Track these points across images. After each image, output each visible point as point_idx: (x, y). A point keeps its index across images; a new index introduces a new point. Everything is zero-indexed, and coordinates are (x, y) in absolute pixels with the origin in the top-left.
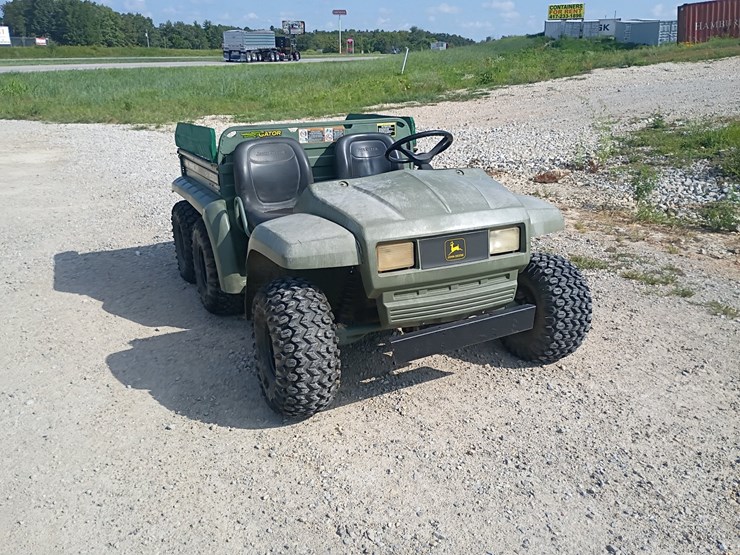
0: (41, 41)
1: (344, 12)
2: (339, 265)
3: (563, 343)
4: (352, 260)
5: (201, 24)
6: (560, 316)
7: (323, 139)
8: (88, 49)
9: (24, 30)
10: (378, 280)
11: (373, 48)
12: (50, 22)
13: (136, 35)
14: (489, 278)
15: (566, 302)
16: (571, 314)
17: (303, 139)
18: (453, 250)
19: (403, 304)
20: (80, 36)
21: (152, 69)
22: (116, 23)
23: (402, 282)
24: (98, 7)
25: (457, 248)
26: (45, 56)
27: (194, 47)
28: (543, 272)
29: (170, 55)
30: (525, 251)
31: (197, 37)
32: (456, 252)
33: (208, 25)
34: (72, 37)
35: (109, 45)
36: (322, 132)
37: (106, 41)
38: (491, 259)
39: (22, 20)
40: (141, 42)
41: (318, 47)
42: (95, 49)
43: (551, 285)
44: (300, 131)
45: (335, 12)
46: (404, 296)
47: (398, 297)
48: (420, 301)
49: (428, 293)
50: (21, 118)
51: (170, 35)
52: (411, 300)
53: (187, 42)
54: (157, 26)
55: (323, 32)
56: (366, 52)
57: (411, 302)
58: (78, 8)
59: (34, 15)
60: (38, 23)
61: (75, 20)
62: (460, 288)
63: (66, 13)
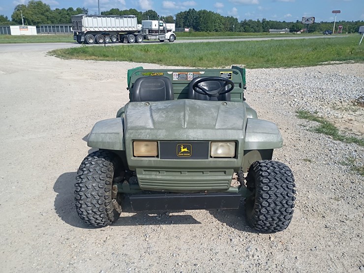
0: (187, 30)
1: (339, 12)
2: (112, 149)
3: (268, 223)
4: (118, 147)
5: (261, 21)
6: (264, 205)
7: (187, 78)
8: (205, 33)
9: (182, 25)
10: (131, 161)
11: (354, 31)
12: (193, 21)
13: (229, 26)
14: (210, 172)
15: (270, 196)
16: (272, 205)
17: (175, 78)
18: (183, 150)
19: (148, 177)
20: (205, 27)
21: (225, 42)
22: (221, 21)
23: (146, 164)
24: (214, 14)
25: (186, 150)
26: (187, 36)
27: (255, 31)
28: (261, 174)
29: (242, 35)
30: (237, 158)
31: (257, 27)
32: (184, 152)
33: (264, 21)
34: (201, 28)
35: (216, 31)
36: (186, 75)
37: (215, 29)
38: (210, 159)
39: (183, 21)
40: (231, 30)
41: (321, 30)
42: (208, 33)
43: (263, 183)
44: (174, 73)
45: (333, 12)
46: (150, 173)
47: (147, 172)
48: (158, 177)
49: (165, 173)
50: (154, 63)
51: (245, 26)
52: (154, 176)
53: (252, 29)
54: (239, 22)
55: (326, 23)
56: (349, 33)
57: (153, 177)
58: (205, 15)
59: (187, 18)
60: (189, 22)
61: (203, 20)
62: (187, 174)
63: (201, 17)
